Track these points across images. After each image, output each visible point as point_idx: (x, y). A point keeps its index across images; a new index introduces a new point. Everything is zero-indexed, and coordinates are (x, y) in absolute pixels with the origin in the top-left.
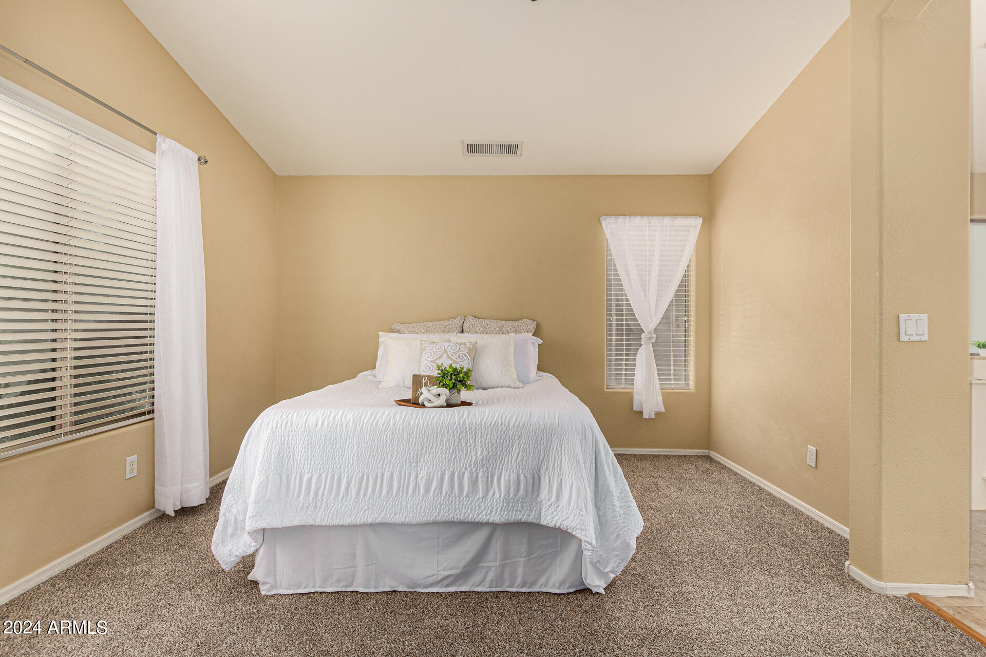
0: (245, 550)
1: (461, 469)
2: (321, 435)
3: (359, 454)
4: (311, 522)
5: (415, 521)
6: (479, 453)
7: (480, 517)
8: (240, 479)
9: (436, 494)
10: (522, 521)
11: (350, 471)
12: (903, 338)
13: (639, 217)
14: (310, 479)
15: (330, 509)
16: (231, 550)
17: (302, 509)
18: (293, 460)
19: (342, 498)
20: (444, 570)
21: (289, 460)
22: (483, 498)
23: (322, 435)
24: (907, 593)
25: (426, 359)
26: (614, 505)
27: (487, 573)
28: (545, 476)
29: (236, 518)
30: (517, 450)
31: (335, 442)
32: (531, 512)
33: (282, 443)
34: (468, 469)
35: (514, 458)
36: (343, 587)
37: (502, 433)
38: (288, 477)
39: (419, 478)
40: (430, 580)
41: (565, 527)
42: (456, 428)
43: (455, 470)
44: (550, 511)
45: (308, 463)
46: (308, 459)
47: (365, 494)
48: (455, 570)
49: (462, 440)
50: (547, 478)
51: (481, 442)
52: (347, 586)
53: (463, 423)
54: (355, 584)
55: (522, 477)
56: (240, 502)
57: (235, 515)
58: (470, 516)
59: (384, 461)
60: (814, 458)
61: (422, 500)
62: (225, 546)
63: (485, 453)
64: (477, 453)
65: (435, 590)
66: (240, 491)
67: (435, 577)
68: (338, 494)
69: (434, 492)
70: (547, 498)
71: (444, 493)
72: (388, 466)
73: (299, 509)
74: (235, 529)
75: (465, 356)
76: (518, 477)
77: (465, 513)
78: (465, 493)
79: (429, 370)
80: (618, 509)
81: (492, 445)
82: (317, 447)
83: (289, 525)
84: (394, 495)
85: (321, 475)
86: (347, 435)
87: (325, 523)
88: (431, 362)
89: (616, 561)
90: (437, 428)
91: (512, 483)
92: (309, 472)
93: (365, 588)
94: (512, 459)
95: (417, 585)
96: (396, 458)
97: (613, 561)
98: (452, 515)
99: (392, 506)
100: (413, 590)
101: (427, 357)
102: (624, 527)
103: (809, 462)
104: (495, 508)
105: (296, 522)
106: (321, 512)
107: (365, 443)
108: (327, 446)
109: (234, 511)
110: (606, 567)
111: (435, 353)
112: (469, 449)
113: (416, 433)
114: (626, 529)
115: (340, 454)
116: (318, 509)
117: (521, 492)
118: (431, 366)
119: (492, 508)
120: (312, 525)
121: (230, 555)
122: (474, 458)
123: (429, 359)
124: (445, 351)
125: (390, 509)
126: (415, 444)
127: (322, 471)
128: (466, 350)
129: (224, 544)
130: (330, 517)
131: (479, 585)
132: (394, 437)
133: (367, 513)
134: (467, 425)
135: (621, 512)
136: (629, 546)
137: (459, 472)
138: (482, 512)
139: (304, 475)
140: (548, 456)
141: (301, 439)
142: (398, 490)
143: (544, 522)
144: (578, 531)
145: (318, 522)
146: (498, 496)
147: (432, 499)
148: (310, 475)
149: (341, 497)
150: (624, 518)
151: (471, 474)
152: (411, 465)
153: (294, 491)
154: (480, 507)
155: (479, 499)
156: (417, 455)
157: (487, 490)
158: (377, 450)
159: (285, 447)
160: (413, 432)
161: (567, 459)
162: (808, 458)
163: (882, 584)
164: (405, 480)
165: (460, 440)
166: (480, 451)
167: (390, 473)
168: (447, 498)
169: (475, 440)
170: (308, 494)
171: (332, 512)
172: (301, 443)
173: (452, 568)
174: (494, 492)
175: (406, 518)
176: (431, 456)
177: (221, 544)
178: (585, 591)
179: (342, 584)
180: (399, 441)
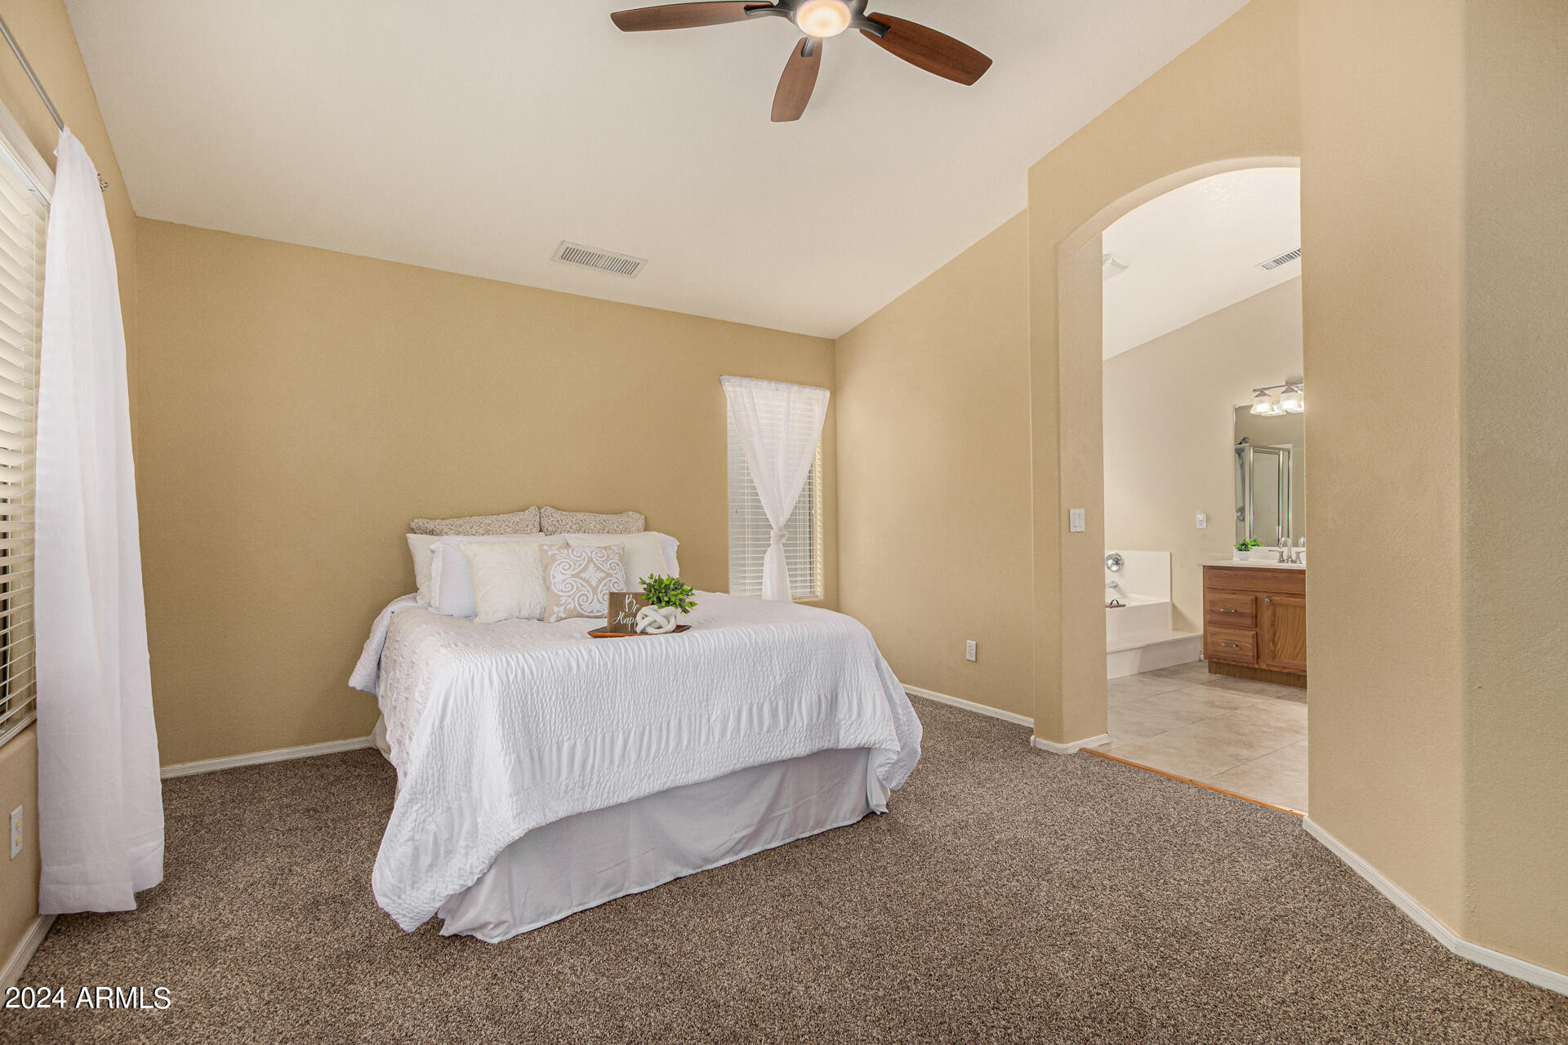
0: (462, 882)
1: (760, 699)
2: (580, 682)
3: (637, 702)
4: (579, 809)
5: (711, 776)
6: (778, 677)
7: (783, 753)
8: (437, 774)
9: (734, 735)
10: (824, 748)
11: (626, 727)
12: (1073, 530)
13: (766, 382)
14: (573, 749)
15: (603, 785)
16: (434, 891)
17: (566, 792)
18: (544, 725)
19: (618, 767)
20: (736, 832)
21: (537, 725)
22: (784, 730)
23: (582, 682)
24: (1078, 749)
25: (562, 574)
26: (898, 714)
27: (779, 823)
28: (842, 693)
29: (436, 839)
30: (816, 667)
31: (600, 690)
32: (831, 736)
33: (523, 702)
34: (768, 698)
35: (814, 676)
36: (610, 895)
37: (798, 649)
38: (539, 750)
39: (712, 721)
40: (723, 850)
41: (872, 743)
42: (749, 650)
43: (753, 701)
44: (852, 731)
45: (567, 726)
46: (567, 719)
47: (648, 755)
48: (749, 829)
49: (757, 664)
50: (845, 693)
51: (779, 663)
52: (616, 892)
53: (755, 642)
54: (625, 886)
55: (823, 697)
56: (440, 810)
57: (435, 833)
58: (773, 755)
59: (669, 706)
60: (974, 652)
61: (718, 748)
62: (418, 889)
63: (784, 676)
64: (775, 678)
65: (726, 861)
66: (438, 793)
67: (728, 844)
68: (612, 762)
69: (732, 734)
70: (847, 716)
71: (742, 733)
72: (674, 711)
73: (562, 795)
74: (436, 856)
75: (618, 565)
76: (819, 698)
77: (767, 753)
78: (765, 729)
79: (572, 590)
80: (902, 717)
81: (790, 665)
82: (578, 700)
83: (554, 820)
84: (684, 748)
85: (586, 739)
86: (617, 677)
87: (598, 805)
88: (573, 576)
89: (902, 772)
90: (728, 653)
91: (814, 706)
92: (570, 738)
93: (642, 886)
94: (811, 677)
95: (707, 861)
96: (682, 699)
97: (899, 773)
98: (753, 758)
99: (683, 763)
100: (699, 870)
101: (563, 568)
102: (910, 734)
103: (967, 657)
104: (798, 740)
105: (562, 813)
106: (590, 792)
107: (641, 684)
108: (591, 697)
109: (432, 827)
110: (891, 783)
111: (575, 564)
112: (766, 673)
113: (704, 663)
114: (911, 736)
115: (610, 706)
116: (586, 788)
117: (823, 715)
118: (573, 583)
119: (796, 739)
120: (580, 813)
121: (434, 899)
122: (772, 684)
123: (568, 572)
124: (590, 560)
125: (681, 767)
126: (704, 677)
127: (588, 733)
128: (617, 557)
129: (416, 886)
130: (605, 796)
131: (772, 840)
132: (677, 672)
133: (652, 779)
134: (760, 644)
135: (905, 720)
136: (915, 752)
137: (758, 704)
138: (785, 747)
139: (563, 744)
140: (844, 669)
141: (552, 692)
142: (689, 742)
143: (843, 745)
144: (888, 743)
145: (588, 807)
146: (801, 725)
147: (729, 743)
148: (572, 742)
149: (616, 765)
150: (909, 725)
151: (771, 703)
152: (701, 704)
153: (552, 768)
154: (782, 742)
155: (780, 732)
156: (707, 690)
157: (788, 720)
158: (659, 691)
159: (529, 708)
160: (700, 662)
161: (864, 670)
162: (967, 653)
163: (1064, 746)
164: (695, 726)
165: (755, 664)
166: (778, 673)
167: (677, 720)
168: (746, 738)
169: (771, 662)
170: (571, 770)
171: (607, 788)
172: (553, 698)
173: (745, 828)
174: (796, 720)
175: (700, 774)
176: (723, 690)
177: (409, 888)
178: (870, 815)
179: (610, 891)
180: (684, 676)
